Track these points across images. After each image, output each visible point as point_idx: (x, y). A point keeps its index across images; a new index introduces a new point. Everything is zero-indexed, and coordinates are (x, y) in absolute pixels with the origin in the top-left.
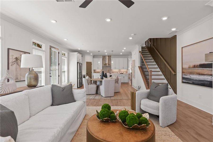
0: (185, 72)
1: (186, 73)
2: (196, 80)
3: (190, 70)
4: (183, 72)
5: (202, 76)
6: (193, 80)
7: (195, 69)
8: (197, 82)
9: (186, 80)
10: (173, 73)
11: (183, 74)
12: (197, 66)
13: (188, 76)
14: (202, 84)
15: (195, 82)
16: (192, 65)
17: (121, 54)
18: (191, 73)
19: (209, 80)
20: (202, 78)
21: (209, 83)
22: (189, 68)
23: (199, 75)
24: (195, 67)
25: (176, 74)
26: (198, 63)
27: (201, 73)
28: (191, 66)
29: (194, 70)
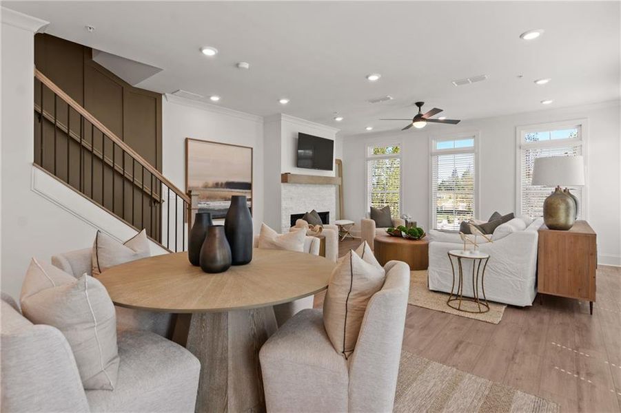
2: (219, 210)
3: (207, 193)
6: (213, 210)
7: (217, 189)
8: (222, 213)
12: (222, 184)
15: (217, 213)
16: (211, 181)
18: (210, 198)
22: (206, 187)
24: (217, 185)
26: (224, 180)
28: (210, 184)
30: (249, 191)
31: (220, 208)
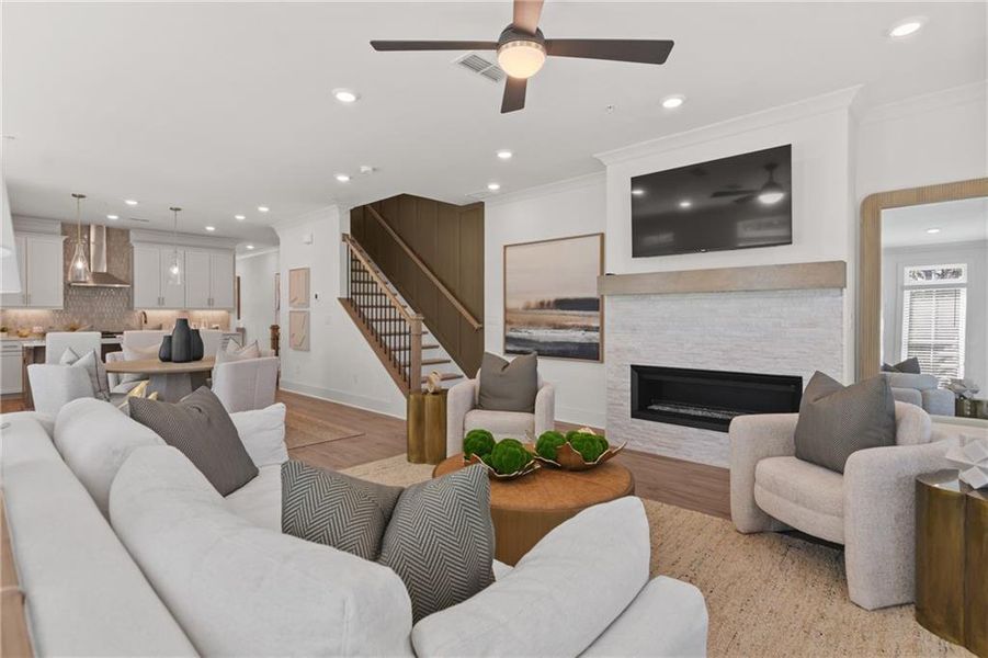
0: (514, 320)
1: (518, 323)
2: (545, 343)
3: (529, 317)
4: (506, 322)
5: (562, 331)
6: (537, 342)
7: (543, 311)
8: (549, 348)
9: (518, 345)
10: (476, 325)
11: (508, 327)
12: (549, 303)
13: (523, 334)
14: (560, 351)
15: (542, 348)
16: (534, 300)
17: (210, 229)
18: (532, 324)
19: (577, 341)
20: (561, 336)
21: (577, 348)
22: (527, 308)
23: (555, 328)
24: (542, 305)
25: (482, 328)
26: (551, 297)
27: (558, 323)
28: (533, 304)
29: (541, 317)
30: (598, 313)
31: (547, 340)
